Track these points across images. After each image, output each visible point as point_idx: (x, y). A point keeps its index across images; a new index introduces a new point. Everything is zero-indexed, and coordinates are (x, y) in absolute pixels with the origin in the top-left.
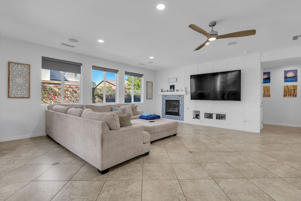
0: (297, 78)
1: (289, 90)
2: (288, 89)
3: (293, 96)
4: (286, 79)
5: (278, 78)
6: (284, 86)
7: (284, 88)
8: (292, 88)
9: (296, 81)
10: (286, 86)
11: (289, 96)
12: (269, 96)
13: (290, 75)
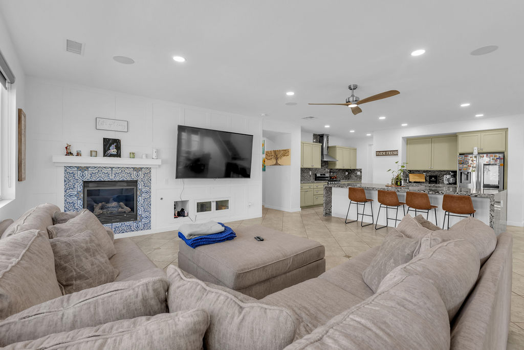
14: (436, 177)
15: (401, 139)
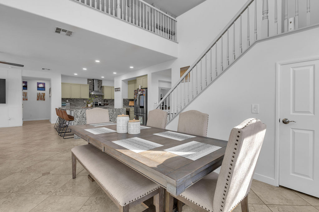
0: (45, 88)
2: (40, 95)
3: (43, 100)
4: (39, 88)
5: (33, 87)
7: (37, 94)
8: (42, 95)
9: (45, 90)
11: (40, 100)
12: (27, 100)
13: (41, 86)
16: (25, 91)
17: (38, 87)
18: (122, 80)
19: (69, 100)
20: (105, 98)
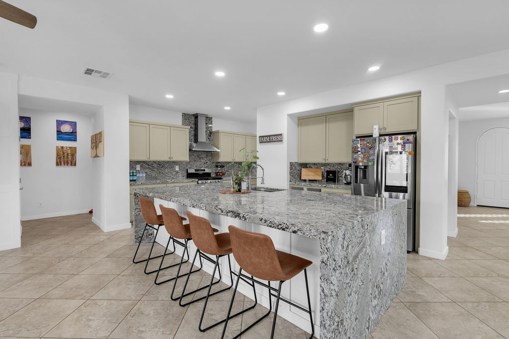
0: (76, 136)
1: (65, 155)
2: (64, 153)
3: (71, 165)
4: (60, 135)
6: (57, 147)
7: (57, 151)
8: (69, 152)
10: (59, 147)
11: (64, 164)
12: (30, 164)
13: (66, 128)
14: (334, 173)
15: (286, 116)
16: (25, 142)
17: (59, 132)
18: (288, 115)
19: (141, 166)
20: (222, 159)
